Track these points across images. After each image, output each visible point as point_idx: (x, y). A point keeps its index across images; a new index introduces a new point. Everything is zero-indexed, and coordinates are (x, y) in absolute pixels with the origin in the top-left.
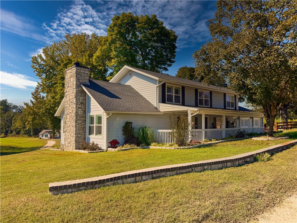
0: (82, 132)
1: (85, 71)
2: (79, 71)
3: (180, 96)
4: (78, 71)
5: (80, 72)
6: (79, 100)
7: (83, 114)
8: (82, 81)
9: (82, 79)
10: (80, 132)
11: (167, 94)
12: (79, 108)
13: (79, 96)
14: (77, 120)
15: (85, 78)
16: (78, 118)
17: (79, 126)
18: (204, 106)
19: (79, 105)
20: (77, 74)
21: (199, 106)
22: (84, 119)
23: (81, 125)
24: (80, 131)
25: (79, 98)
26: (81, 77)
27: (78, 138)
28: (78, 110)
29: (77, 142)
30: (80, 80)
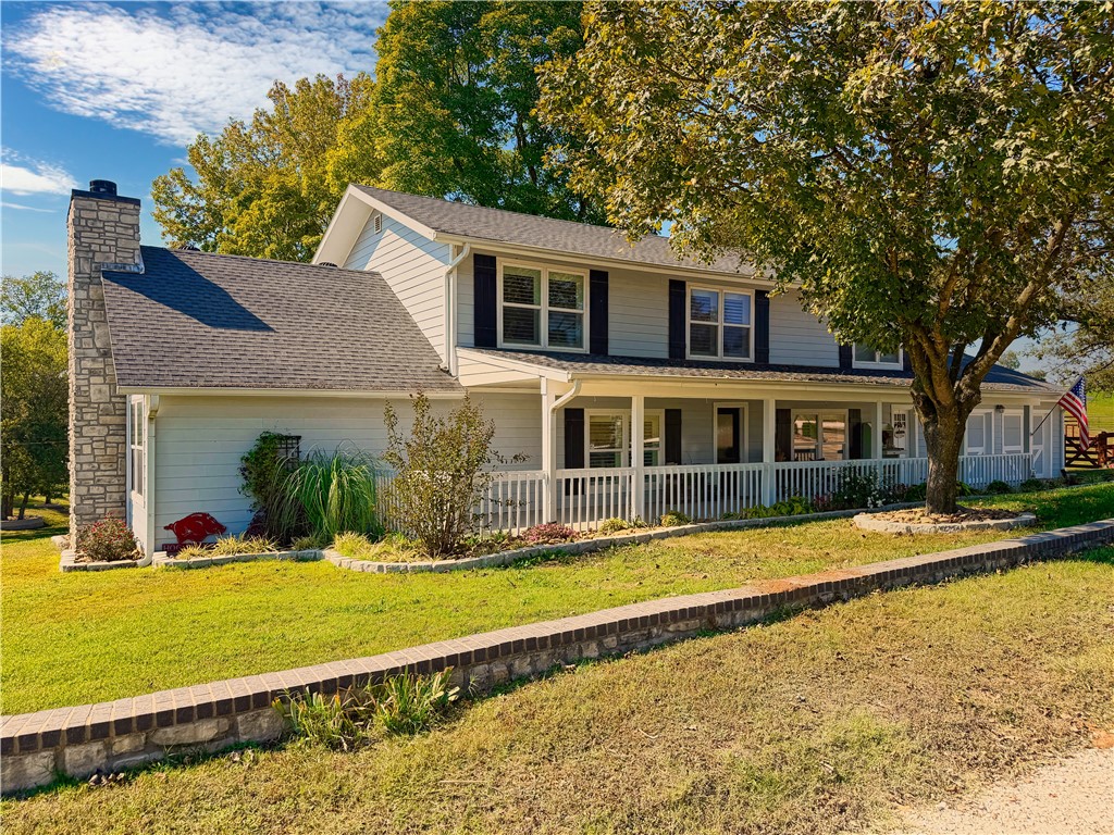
0: (107, 473)
1: (120, 214)
2: (94, 215)
3: (581, 315)
4: (84, 214)
5: (97, 219)
6: (91, 340)
7: (113, 400)
8: (108, 258)
9: (104, 248)
10: (98, 473)
11: (504, 307)
12: (92, 372)
13: (93, 322)
14: (82, 423)
15: (121, 243)
16: (87, 417)
17: (93, 449)
18: (720, 357)
19: (94, 360)
20: (80, 228)
21: (689, 356)
22: (117, 420)
23: (102, 445)
24: (99, 469)
25: (92, 332)
26: (102, 242)
27: (91, 502)
28: (86, 382)
29: (87, 517)
30: (94, 252)
